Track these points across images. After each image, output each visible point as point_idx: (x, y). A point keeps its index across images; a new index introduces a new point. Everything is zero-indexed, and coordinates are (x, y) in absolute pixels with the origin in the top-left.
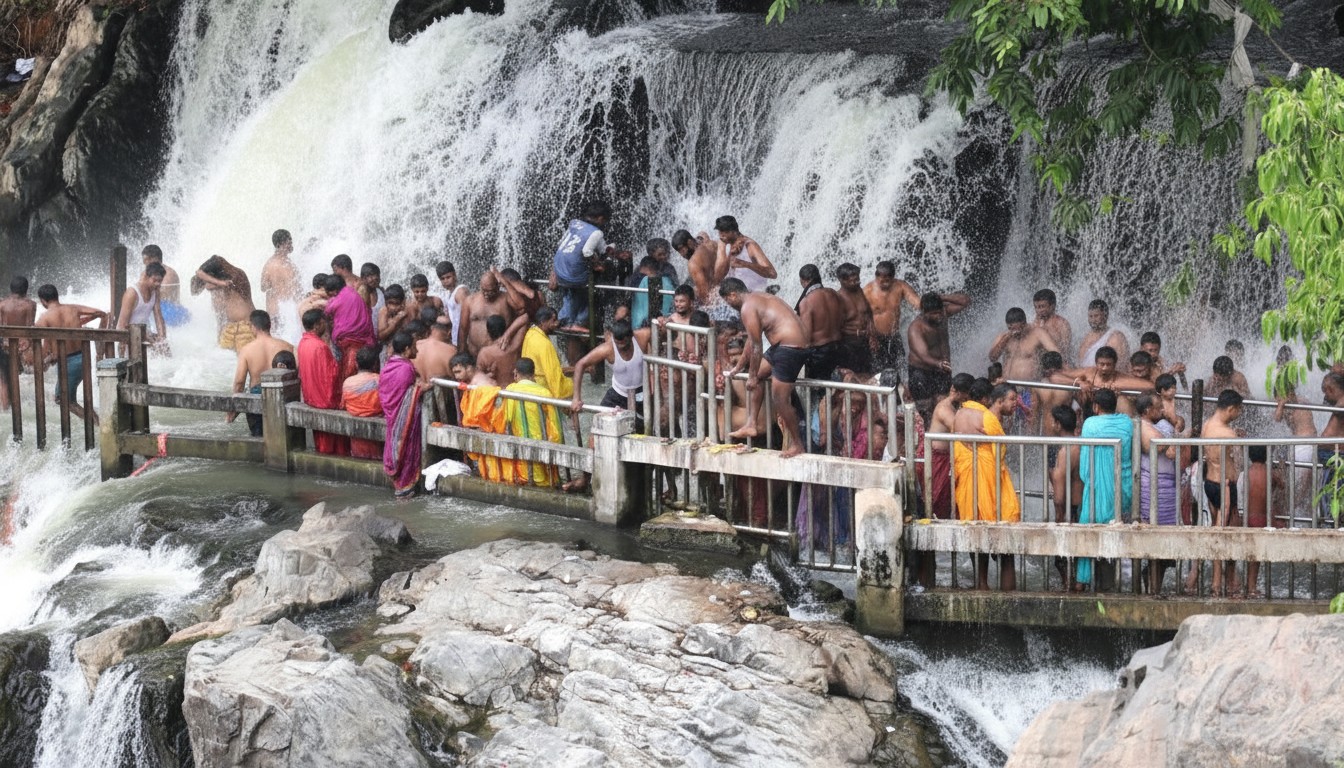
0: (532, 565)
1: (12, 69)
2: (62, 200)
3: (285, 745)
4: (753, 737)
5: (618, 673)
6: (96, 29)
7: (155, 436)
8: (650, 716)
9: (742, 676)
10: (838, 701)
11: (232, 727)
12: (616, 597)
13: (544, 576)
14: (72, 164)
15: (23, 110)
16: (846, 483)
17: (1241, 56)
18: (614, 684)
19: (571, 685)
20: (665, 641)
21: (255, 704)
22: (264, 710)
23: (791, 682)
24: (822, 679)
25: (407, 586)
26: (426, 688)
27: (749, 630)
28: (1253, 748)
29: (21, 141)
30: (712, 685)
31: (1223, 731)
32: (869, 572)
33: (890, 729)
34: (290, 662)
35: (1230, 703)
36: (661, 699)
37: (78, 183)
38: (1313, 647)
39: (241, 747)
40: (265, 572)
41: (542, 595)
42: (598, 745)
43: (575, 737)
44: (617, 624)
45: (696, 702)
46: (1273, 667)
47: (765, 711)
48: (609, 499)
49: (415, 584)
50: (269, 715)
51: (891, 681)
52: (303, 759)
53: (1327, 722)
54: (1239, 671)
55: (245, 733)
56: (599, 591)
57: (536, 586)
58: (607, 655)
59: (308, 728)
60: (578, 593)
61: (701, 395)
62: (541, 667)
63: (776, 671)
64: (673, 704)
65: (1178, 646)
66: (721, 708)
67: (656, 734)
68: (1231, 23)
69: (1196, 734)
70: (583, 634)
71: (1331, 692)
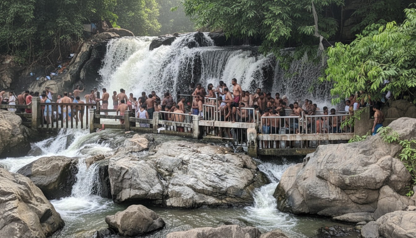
0: (181, 144)
1: (69, 56)
2: (80, 82)
3: (130, 177)
4: (228, 176)
5: (200, 163)
6: (87, 48)
7: (102, 125)
8: (207, 172)
9: (226, 164)
10: (245, 169)
11: (119, 174)
12: (199, 150)
13: (183, 146)
14: (82, 75)
15: (72, 63)
16: (245, 127)
17: (321, 44)
18: (199, 165)
19: (190, 166)
20: (209, 157)
21: (124, 169)
22: (126, 170)
23: (235, 165)
24: (242, 165)
25: (155, 148)
26: (159, 167)
27: (226, 155)
28: (335, 169)
29: (71, 70)
30: (219, 165)
31: (328, 167)
32: (250, 145)
33: (256, 175)
34: (132, 161)
35: (329, 161)
36: (209, 168)
37: (83, 78)
38: (346, 149)
39: (120, 178)
40: (125, 145)
41: (183, 150)
42: (196, 178)
43: (191, 176)
44: (200, 154)
45: (216, 169)
46: (338, 153)
47: (230, 170)
48: (196, 133)
49: (157, 147)
50: (127, 171)
51: (256, 165)
52: (134, 180)
53: (350, 163)
54: (331, 155)
55: (122, 175)
56: (195, 149)
57: (182, 148)
58: (198, 160)
59: (136, 174)
60: (191, 149)
61: (215, 111)
62: (183, 163)
63: (233, 163)
64: (212, 169)
65: (317, 152)
66: (221, 170)
67: (208, 175)
68: (319, 38)
69: (322, 168)
70: (193, 156)
71: (350, 158)
